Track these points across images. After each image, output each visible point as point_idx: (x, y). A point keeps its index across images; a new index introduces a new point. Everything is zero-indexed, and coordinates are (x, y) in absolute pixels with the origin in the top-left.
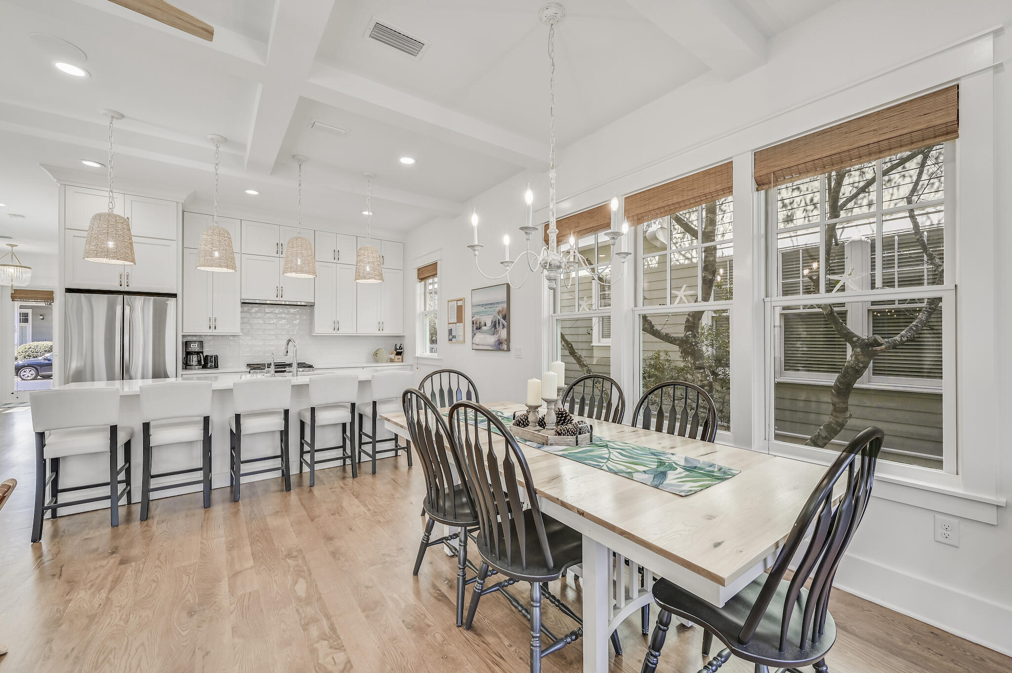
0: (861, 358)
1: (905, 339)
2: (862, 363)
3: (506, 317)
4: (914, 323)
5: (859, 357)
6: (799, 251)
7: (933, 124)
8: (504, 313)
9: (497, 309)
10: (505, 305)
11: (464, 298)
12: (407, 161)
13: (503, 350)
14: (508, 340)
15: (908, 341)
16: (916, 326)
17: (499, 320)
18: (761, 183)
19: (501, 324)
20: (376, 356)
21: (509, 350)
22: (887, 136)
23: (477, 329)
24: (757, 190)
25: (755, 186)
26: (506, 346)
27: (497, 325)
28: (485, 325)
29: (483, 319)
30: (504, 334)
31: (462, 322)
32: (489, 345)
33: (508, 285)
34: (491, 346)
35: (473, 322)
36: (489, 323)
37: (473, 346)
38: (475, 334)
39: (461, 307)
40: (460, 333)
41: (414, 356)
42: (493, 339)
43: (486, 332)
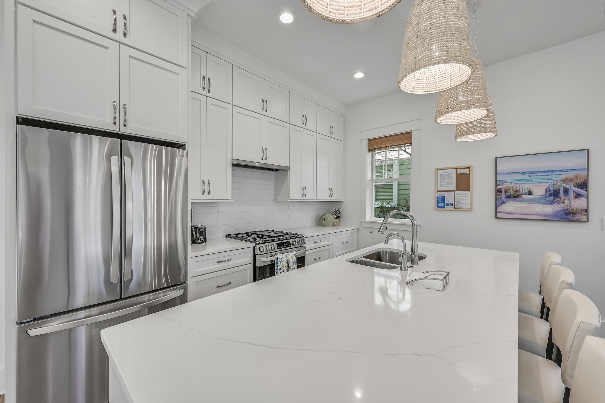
3: (584, 185)
8: (580, 181)
13: (578, 221)
14: (586, 211)
17: (565, 189)
19: (570, 193)
21: (587, 221)
23: (508, 197)
26: (584, 218)
27: (562, 194)
28: (530, 193)
29: (524, 187)
30: (578, 204)
31: (469, 190)
32: (540, 215)
33: (588, 150)
34: (545, 215)
35: (499, 191)
36: (539, 191)
37: (499, 215)
38: (503, 203)
39: (468, 175)
40: (464, 201)
41: (363, 220)
42: (549, 209)
43: (533, 201)
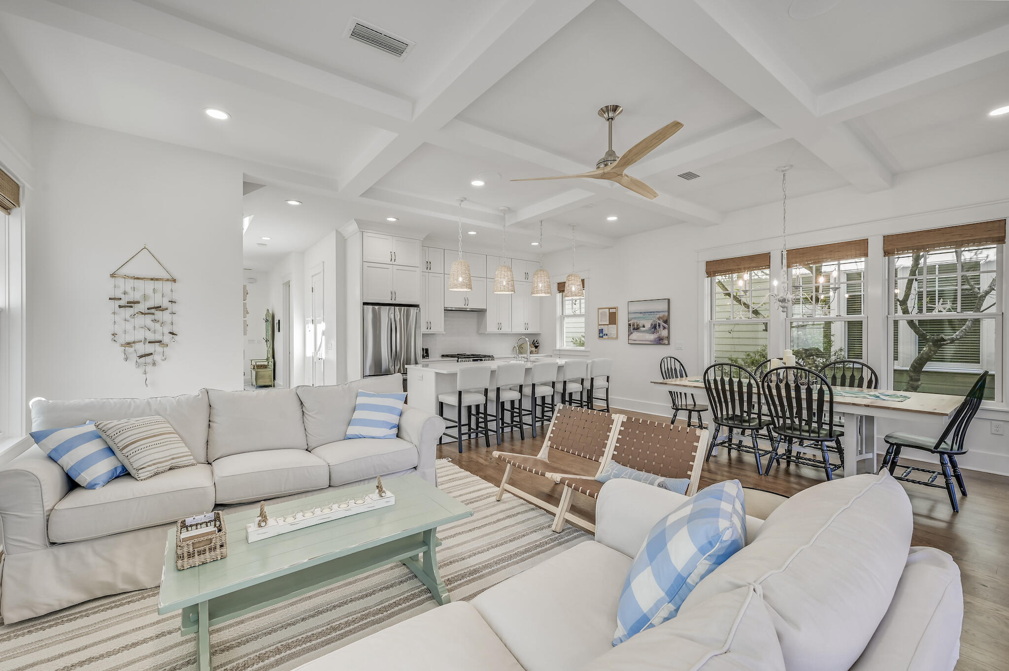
0: (933, 348)
1: (959, 337)
2: (933, 351)
3: (666, 321)
4: (963, 328)
5: (931, 348)
6: (861, 273)
7: (992, 236)
8: (665, 319)
9: (658, 316)
10: (666, 314)
11: (617, 307)
12: (612, 218)
13: (664, 344)
14: (668, 338)
15: (960, 338)
16: (965, 329)
17: (659, 324)
18: (887, 253)
19: (661, 326)
20: (520, 349)
21: (669, 344)
22: (967, 239)
23: (634, 329)
24: (884, 256)
25: (883, 254)
26: (666, 342)
27: (657, 327)
28: (644, 327)
29: (641, 323)
30: (664, 333)
31: (615, 324)
32: (648, 341)
33: (669, 300)
34: (651, 341)
35: (630, 325)
36: (648, 326)
37: (630, 342)
38: (632, 333)
39: (615, 313)
40: (613, 332)
41: (554, 349)
42: (652, 337)
43: (644, 331)
